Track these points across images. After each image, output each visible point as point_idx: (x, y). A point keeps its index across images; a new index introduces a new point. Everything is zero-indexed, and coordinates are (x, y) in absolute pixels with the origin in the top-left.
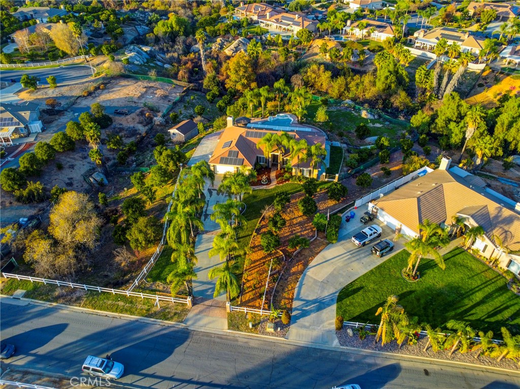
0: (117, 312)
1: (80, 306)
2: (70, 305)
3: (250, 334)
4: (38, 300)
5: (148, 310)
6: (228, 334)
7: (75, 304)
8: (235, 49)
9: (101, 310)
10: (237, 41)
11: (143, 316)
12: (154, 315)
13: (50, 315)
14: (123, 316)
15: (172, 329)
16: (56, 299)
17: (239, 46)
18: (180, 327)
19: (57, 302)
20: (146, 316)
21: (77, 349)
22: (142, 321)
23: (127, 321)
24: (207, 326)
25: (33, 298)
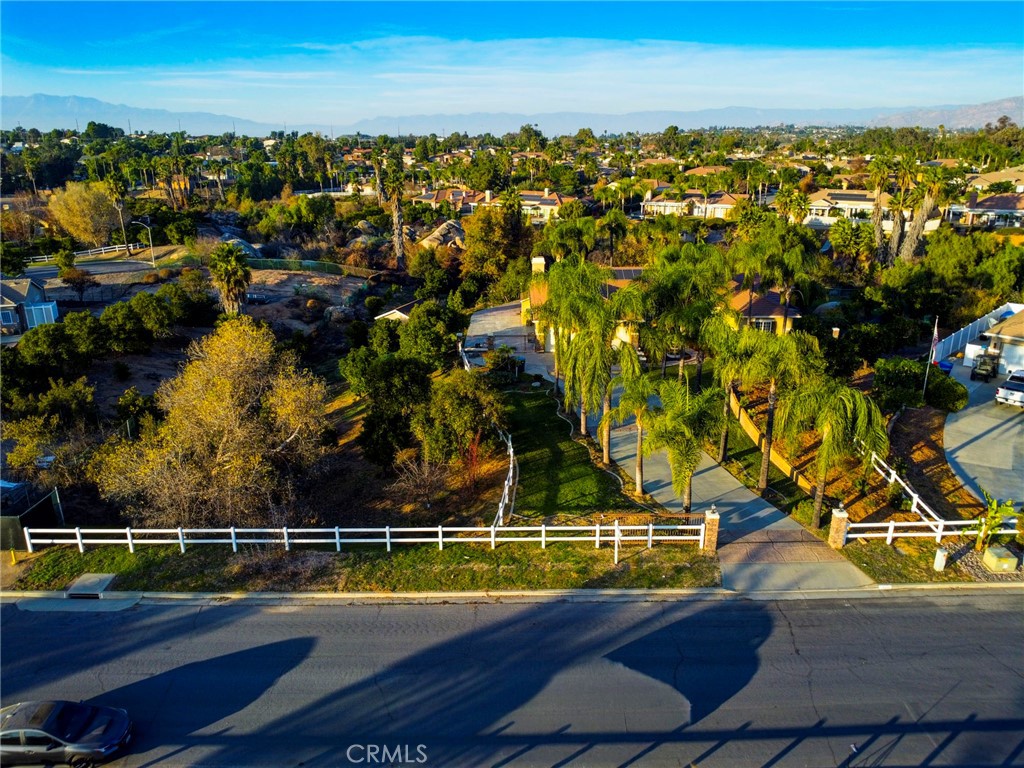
0: (477, 588)
1: (335, 590)
2: (295, 590)
3: (954, 586)
4: (171, 590)
5: (583, 571)
6: (886, 595)
7: (314, 587)
8: (442, 238)
9: (418, 589)
10: (444, 225)
11: (575, 587)
12: (609, 579)
13: (228, 624)
14: (506, 597)
15: (699, 606)
16: (238, 582)
17: (449, 232)
18: (719, 598)
19: (247, 590)
20: (586, 586)
21: (391, 698)
22: (581, 600)
23: (527, 606)
24: (805, 585)
25: (146, 589)
